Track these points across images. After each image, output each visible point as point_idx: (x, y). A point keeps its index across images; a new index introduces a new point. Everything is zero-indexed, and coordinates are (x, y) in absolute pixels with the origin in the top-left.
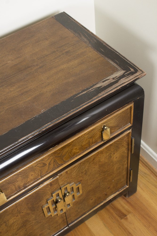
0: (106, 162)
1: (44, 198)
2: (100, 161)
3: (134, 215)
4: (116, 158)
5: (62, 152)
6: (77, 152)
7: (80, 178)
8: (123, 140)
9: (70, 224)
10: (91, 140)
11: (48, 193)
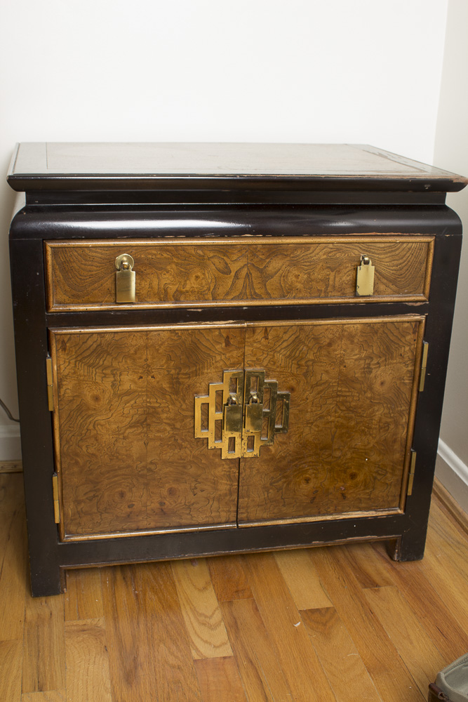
0: (356, 376)
1: (206, 371)
2: (344, 362)
3: (398, 591)
4: (382, 383)
5: (268, 263)
6: (298, 287)
7: (291, 378)
8: (405, 337)
9: (242, 521)
10: (332, 278)
11: (216, 362)
